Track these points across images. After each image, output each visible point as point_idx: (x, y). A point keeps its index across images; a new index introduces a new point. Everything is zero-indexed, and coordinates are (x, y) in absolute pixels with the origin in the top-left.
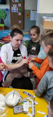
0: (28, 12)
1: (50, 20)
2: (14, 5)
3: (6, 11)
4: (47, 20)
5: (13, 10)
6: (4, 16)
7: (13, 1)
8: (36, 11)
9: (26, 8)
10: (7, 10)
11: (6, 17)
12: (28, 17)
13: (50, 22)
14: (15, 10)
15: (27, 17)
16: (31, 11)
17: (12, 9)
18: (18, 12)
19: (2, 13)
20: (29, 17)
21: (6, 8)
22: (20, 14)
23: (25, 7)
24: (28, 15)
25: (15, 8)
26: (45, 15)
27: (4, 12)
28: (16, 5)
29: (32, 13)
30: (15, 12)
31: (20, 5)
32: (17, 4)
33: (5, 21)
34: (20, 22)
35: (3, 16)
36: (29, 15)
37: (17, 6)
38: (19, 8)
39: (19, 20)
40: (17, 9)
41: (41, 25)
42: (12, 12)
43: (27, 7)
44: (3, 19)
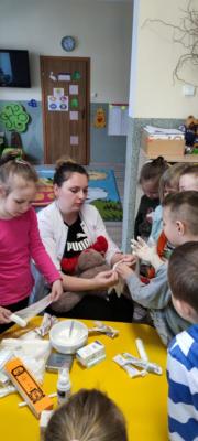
0: (101, 110)
1: (165, 137)
2: (55, 89)
3: (29, 109)
4: (156, 137)
5: (54, 106)
6: (24, 124)
7: (53, 78)
8: (127, 105)
9: (93, 99)
10: (33, 103)
11: (30, 127)
12: (102, 124)
13: (165, 141)
14: (58, 103)
15: (97, 124)
16: (111, 107)
17: (50, 103)
18: (67, 109)
19: (17, 113)
20: (106, 126)
21: (29, 100)
22: (74, 116)
23: (92, 95)
24: (100, 120)
25: (57, 100)
26: (152, 122)
27: (24, 110)
28: (62, 90)
29: (114, 113)
30: (58, 109)
31: (74, 90)
32: (65, 85)
33: (26, 139)
34: (75, 140)
35: (19, 124)
36: (103, 120)
37: (67, 92)
38: (71, 97)
39: (72, 134)
40: (67, 103)
41: (141, 150)
42: (50, 109)
43: (96, 95)
44: (18, 131)
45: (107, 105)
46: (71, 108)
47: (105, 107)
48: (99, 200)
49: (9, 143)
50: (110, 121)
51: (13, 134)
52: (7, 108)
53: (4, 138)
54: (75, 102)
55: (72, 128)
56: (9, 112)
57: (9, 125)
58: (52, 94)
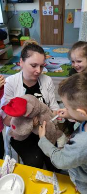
0: (70, 13)
2: (46, 3)
3: (33, 14)
5: (46, 12)
6: (30, 23)
9: (67, 7)
10: (35, 11)
11: (33, 25)
12: (71, 22)
14: (48, 10)
15: (68, 22)
16: (76, 11)
17: (43, 10)
18: (52, 14)
19: (27, 17)
20: (73, 23)
21: (33, 10)
22: (56, 17)
23: (66, 4)
24: (70, 19)
27: (31, 15)
28: (50, 3)
30: (48, 14)
33: (31, 31)
34: (56, 31)
35: (28, 23)
36: (72, 19)
37: (52, 4)
38: (55, 7)
39: (54, 28)
40: (52, 10)
42: (43, 14)
43: (68, 5)
44: (28, 27)
45: (74, 10)
46: (55, 13)
47: (73, 11)
48: (65, 64)
49: (24, 34)
50: (75, 20)
51: (25, 29)
52: (22, 15)
53: (21, 31)
54: (57, 9)
55: (55, 24)
56: (23, 17)
57: (23, 24)
58: (45, 5)
